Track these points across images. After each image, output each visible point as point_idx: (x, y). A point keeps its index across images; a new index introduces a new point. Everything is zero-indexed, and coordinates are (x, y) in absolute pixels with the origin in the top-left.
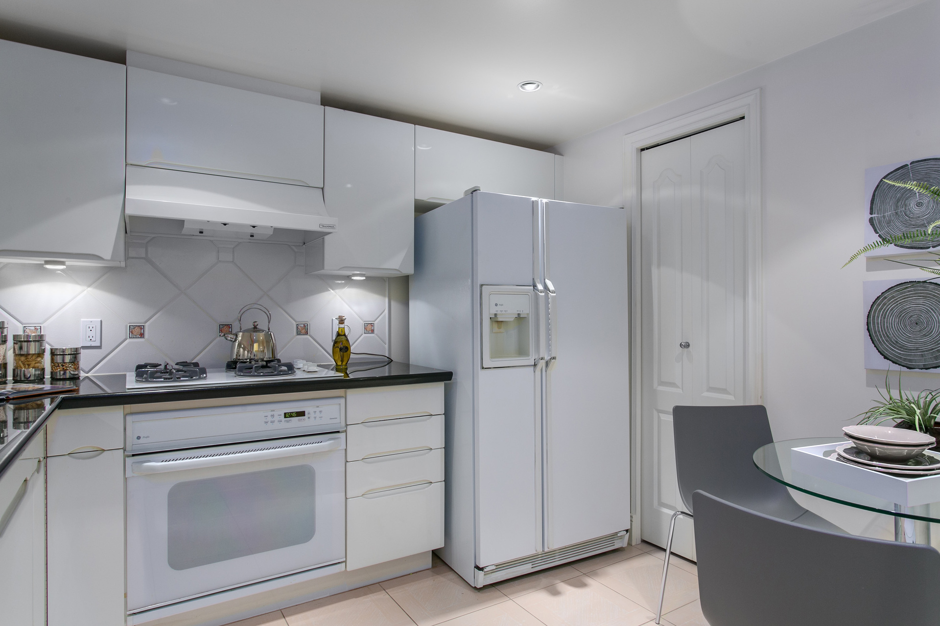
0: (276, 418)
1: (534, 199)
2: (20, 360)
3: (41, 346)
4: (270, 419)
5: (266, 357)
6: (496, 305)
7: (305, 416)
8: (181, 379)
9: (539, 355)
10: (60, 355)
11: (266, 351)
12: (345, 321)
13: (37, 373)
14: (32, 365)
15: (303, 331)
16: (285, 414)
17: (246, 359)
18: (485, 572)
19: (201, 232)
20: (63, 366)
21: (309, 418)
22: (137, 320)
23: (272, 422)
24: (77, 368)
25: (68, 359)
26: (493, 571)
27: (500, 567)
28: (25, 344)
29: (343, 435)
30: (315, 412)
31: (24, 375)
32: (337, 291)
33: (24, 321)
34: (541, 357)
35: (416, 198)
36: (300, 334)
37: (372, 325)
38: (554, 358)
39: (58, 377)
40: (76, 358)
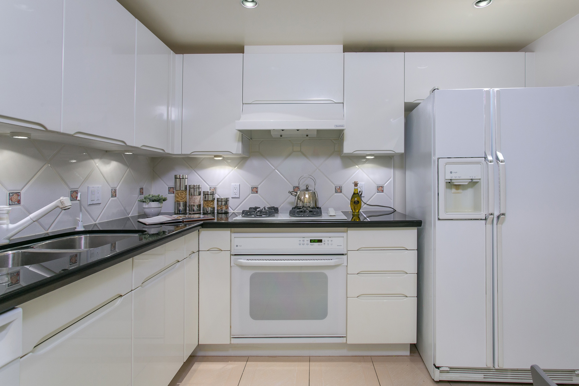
0: (306, 242)
1: (486, 89)
2: (205, 203)
3: (213, 197)
4: (302, 242)
5: (312, 205)
6: (451, 172)
7: (322, 242)
8: (263, 216)
9: (488, 212)
10: (220, 201)
11: (311, 202)
12: (358, 185)
13: (211, 209)
14: (209, 206)
15: (339, 191)
16: (311, 240)
17: (301, 207)
18: (440, 370)
19: (281, 136)
20: (221, 206)
21: (324, 244)
22: (255, 185)
23: (303, 244)
24: (227, 208)
25: (223, 203)
26: (447, 372)
27: (453, 369)
28: (207, 196)
29: (345, 257)
30: (328, 241)
31: (206, 211)
32: (360, 166)
33: (210, 185)
34: (490, 212)
35: (405, 101)
36: (337, 193)
37: (382, 187)
38: (503, 214)
39: (220, 212)
40: (226, 203)
